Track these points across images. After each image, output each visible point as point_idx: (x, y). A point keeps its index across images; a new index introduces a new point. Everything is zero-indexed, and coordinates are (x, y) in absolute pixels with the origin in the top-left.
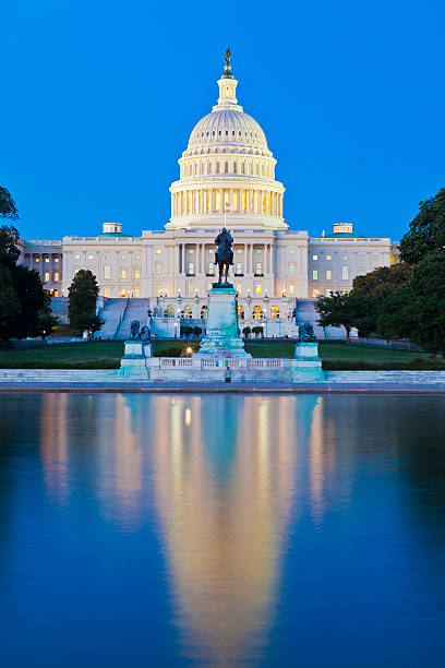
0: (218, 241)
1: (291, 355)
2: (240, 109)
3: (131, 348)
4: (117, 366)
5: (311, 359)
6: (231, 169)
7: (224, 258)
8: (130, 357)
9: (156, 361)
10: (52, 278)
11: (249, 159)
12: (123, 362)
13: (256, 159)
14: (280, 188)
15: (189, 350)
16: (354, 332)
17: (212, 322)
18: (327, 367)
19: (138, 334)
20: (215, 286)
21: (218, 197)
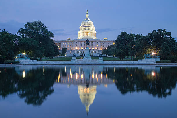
0: (87, 41)
1: (98, 59)
2: (89, 19)
3: (73, 58)
4: (71, 61)
5: (101, 60)
6: (86, 29)
7: (88, 44)
8: (73, 59)
9: (77, 60)
10: (59, 47)
11: (91, 27)
12: (72, 60)
13: (92, 28)
14: (96, 32)
15: (82, 58)
16: (108, 55)
17: (86, 54)
18: (104, 61)
19: (74, 56)
20: (86, 48)
21: (86, 33)
